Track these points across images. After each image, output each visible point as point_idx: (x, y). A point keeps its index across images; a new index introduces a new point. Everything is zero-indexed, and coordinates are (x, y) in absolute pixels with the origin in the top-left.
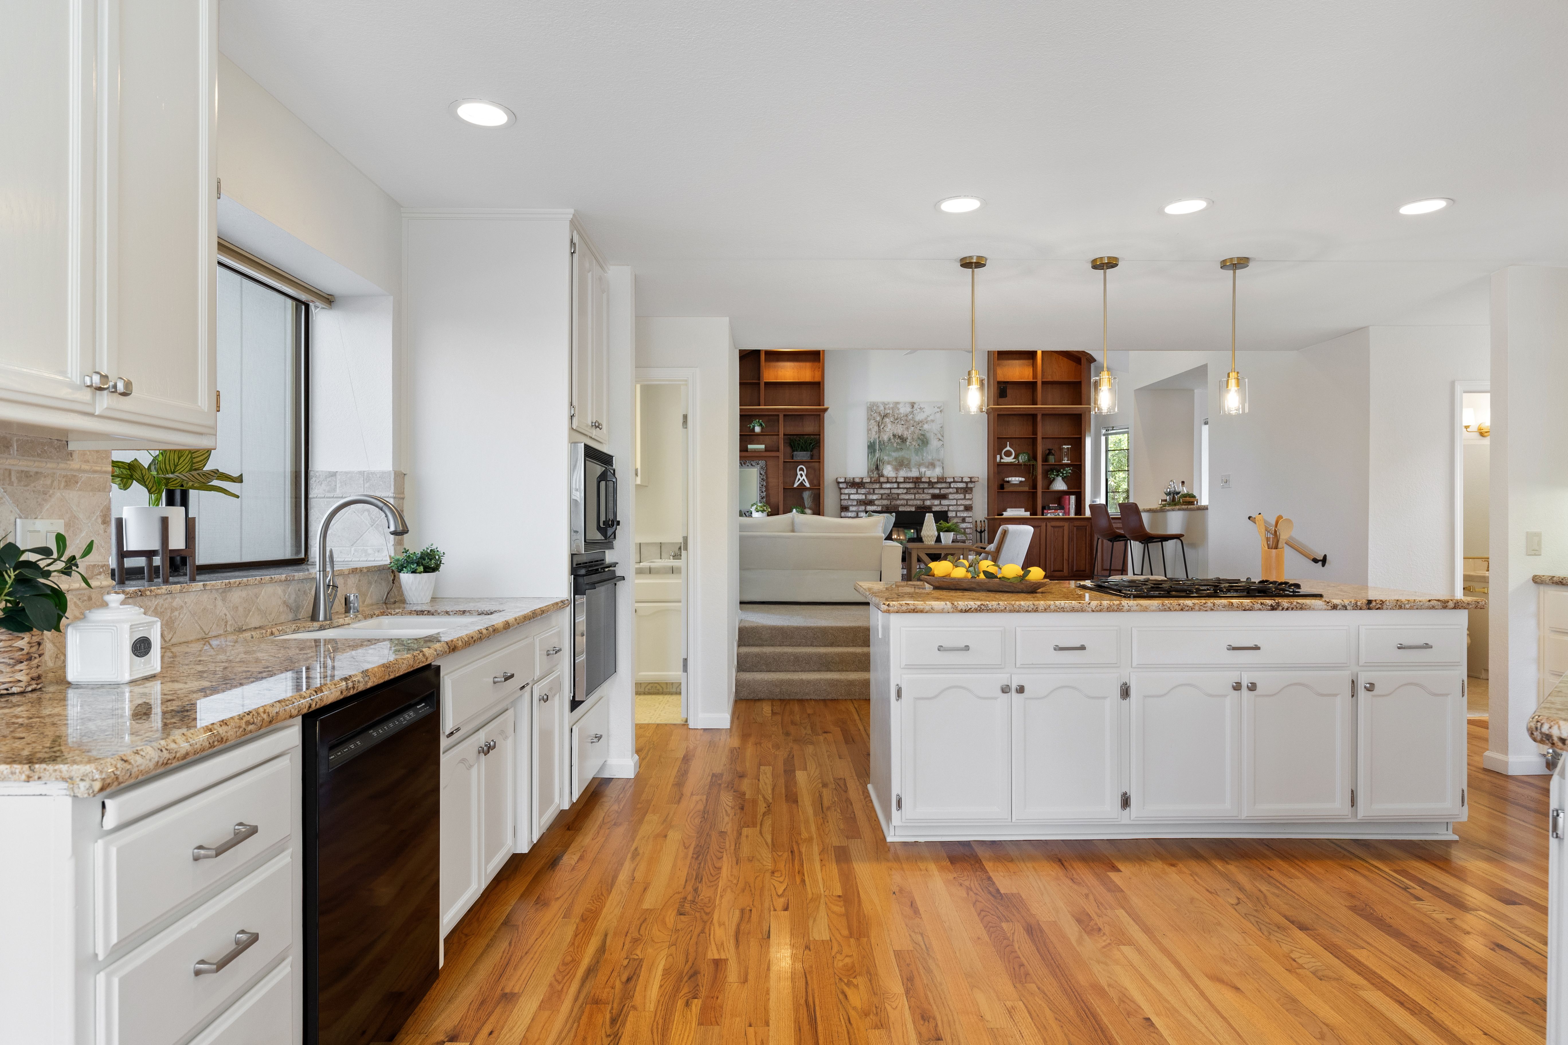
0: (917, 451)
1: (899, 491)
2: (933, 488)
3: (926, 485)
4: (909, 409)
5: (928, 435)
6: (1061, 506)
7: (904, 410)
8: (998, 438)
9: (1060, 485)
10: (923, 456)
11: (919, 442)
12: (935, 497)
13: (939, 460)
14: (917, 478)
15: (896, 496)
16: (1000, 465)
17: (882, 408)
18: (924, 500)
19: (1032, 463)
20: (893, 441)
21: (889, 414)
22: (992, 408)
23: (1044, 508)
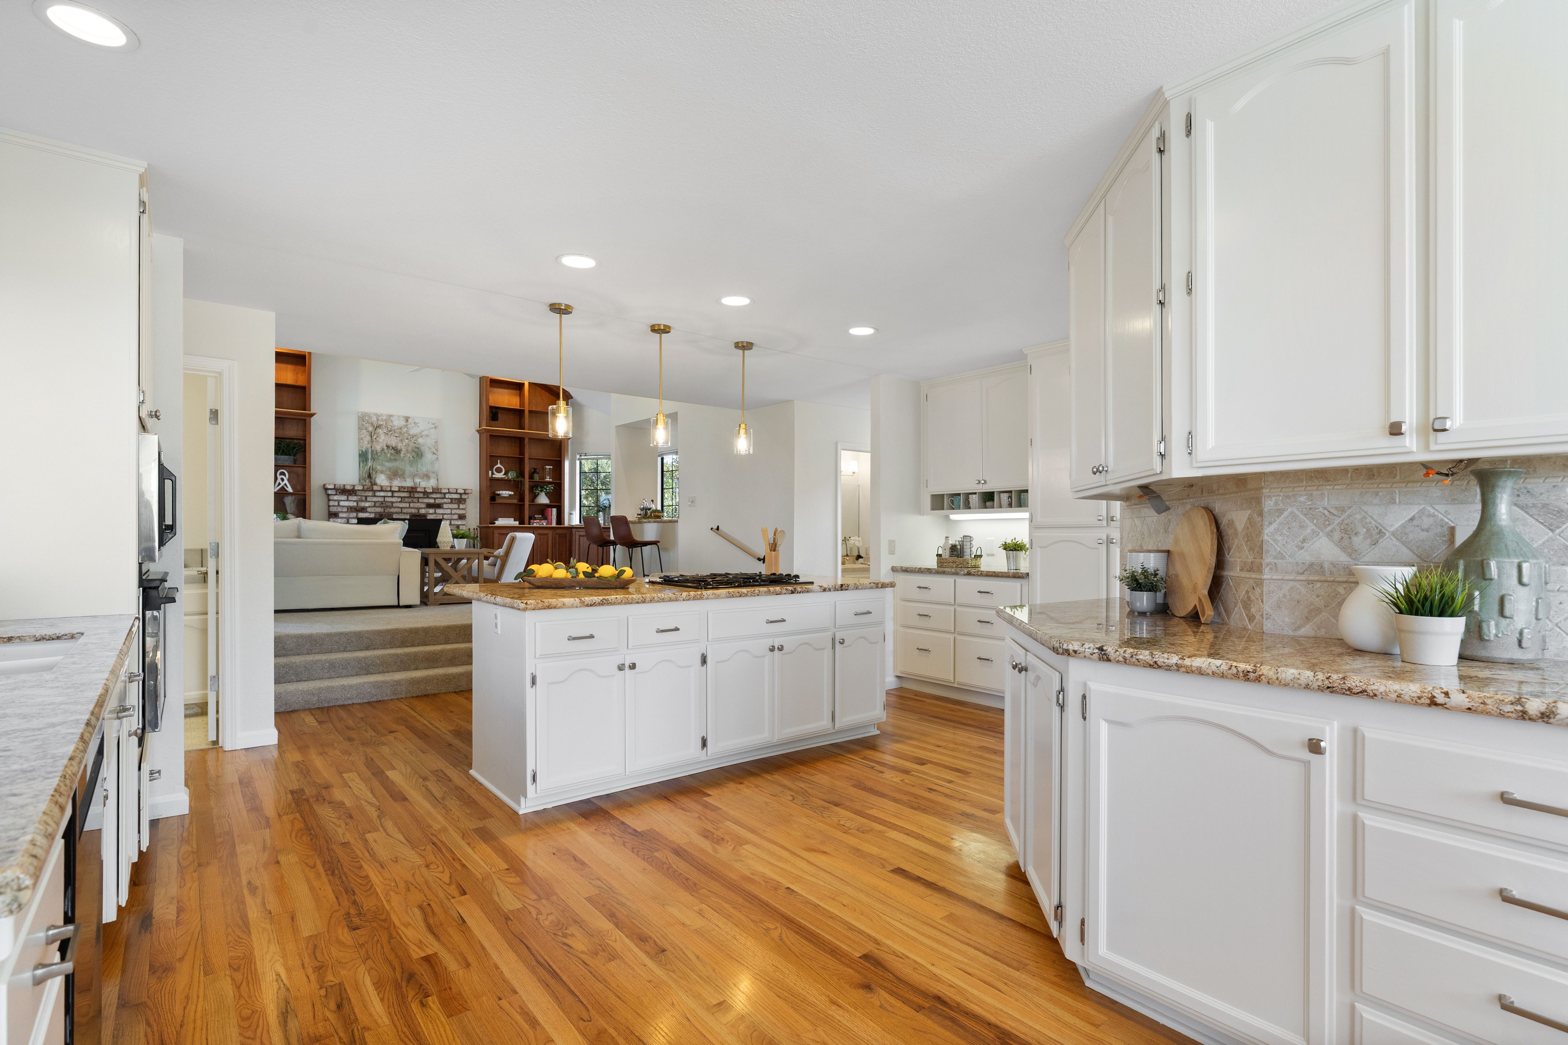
0: (411, 463)
1: (394, 500)
2: (428, 497)
3: (421, 495)
4: (403, 423)
5: (422, 448)
6: (545, 517)
7: (398, 423)
8: (490, 456)
9: (543, 499)
10: (417, 468)
11: (414, 454)
12: (429, 506)
13: (434, 472)
14: (412, 488)
15: (390, 504)
16: (493, 480)
17: (374, 419)
18: (419, 509)
19: (520, 479)
20: (386, 451)
21: (382, 425)
22: (485, 429)
23: (530, 518)
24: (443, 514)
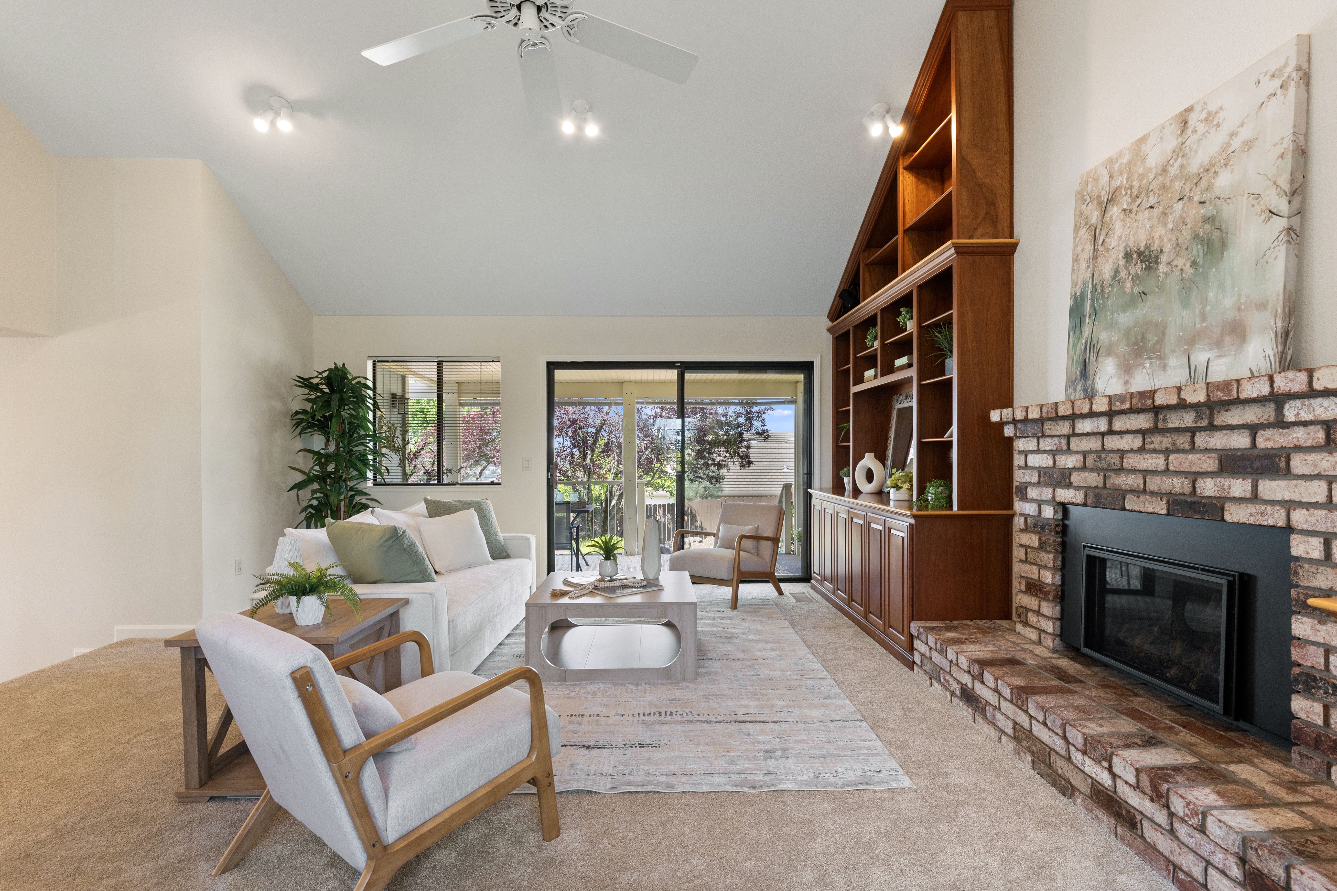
4: (1172, 143)
5: (1227, 211)
7: (1157, 153)
10: (1207, 301)
11: (1198, 250)
12: (1234, 463)
15: (1115, 459)
18: (1195, 476)
20: (1122, 274)
21: (1120, 187)
24: (1289, 505)
